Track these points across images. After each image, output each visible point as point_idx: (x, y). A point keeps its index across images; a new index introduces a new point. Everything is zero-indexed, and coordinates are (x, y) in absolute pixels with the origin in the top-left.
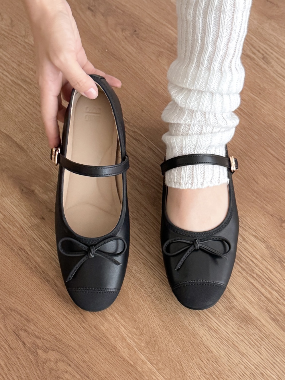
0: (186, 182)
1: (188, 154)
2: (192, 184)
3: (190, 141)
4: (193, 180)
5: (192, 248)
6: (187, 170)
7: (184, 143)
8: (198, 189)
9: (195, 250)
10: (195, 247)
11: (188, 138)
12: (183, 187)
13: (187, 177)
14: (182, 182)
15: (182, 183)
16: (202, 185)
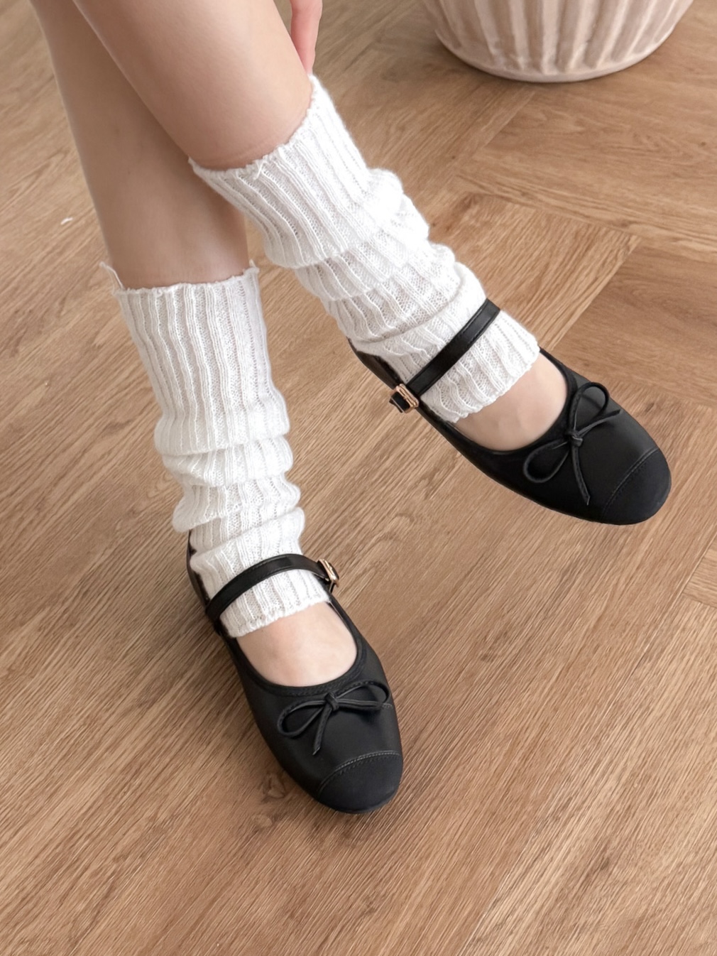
0: (271, 610)
1: (253, 565)
2: (283, 608)
3: (248, 541)
4: (281, 602)
5: (328, 710)
6: (264, 591)
7: (239, 548)
8: (296, 614)
9: (334, 713)
10: (331, 706)
11: (244, 537)
12: (270, 620)
13: (268, 600)
14: (265, 612)
15: (266, 615)
16: (299, 604)
